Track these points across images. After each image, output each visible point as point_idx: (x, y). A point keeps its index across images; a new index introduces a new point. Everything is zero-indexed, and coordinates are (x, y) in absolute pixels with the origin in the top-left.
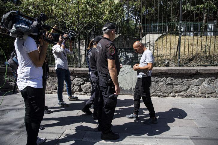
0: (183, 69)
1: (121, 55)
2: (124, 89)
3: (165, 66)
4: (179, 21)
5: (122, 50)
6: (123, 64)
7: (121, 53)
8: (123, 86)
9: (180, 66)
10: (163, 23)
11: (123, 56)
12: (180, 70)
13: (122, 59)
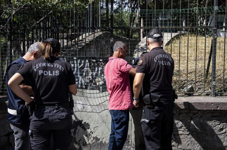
0: (224, 103)
1: (98, 71)
2: (104, 141)
3: (186, 94)
4: (213, 5)
5: (100, 62)
6: (101, 90)
7: (96, 68)
8: (100, 135)
9: (216, 95)
10: (182, 8)
11: (101, 74)
12: (218, 104)
13: (100, 79)
